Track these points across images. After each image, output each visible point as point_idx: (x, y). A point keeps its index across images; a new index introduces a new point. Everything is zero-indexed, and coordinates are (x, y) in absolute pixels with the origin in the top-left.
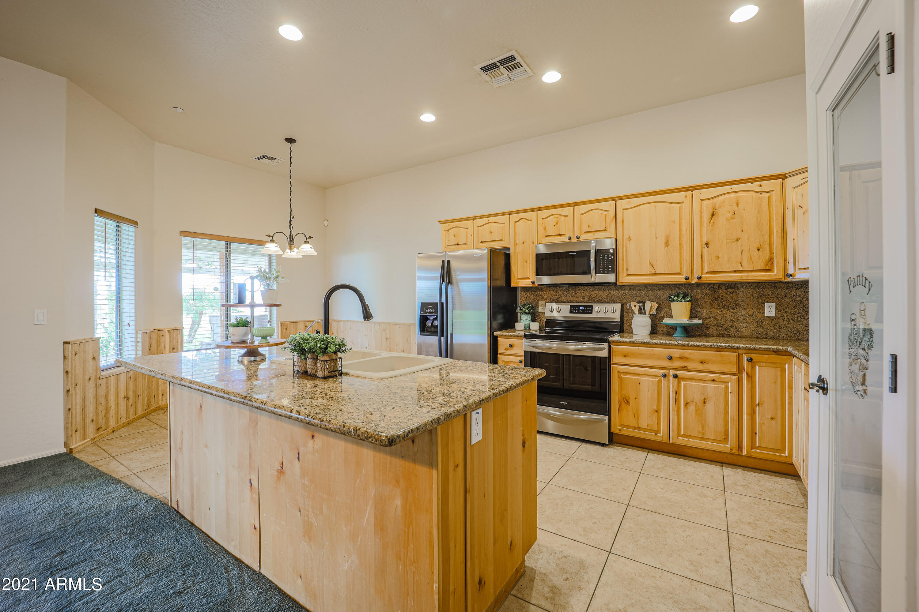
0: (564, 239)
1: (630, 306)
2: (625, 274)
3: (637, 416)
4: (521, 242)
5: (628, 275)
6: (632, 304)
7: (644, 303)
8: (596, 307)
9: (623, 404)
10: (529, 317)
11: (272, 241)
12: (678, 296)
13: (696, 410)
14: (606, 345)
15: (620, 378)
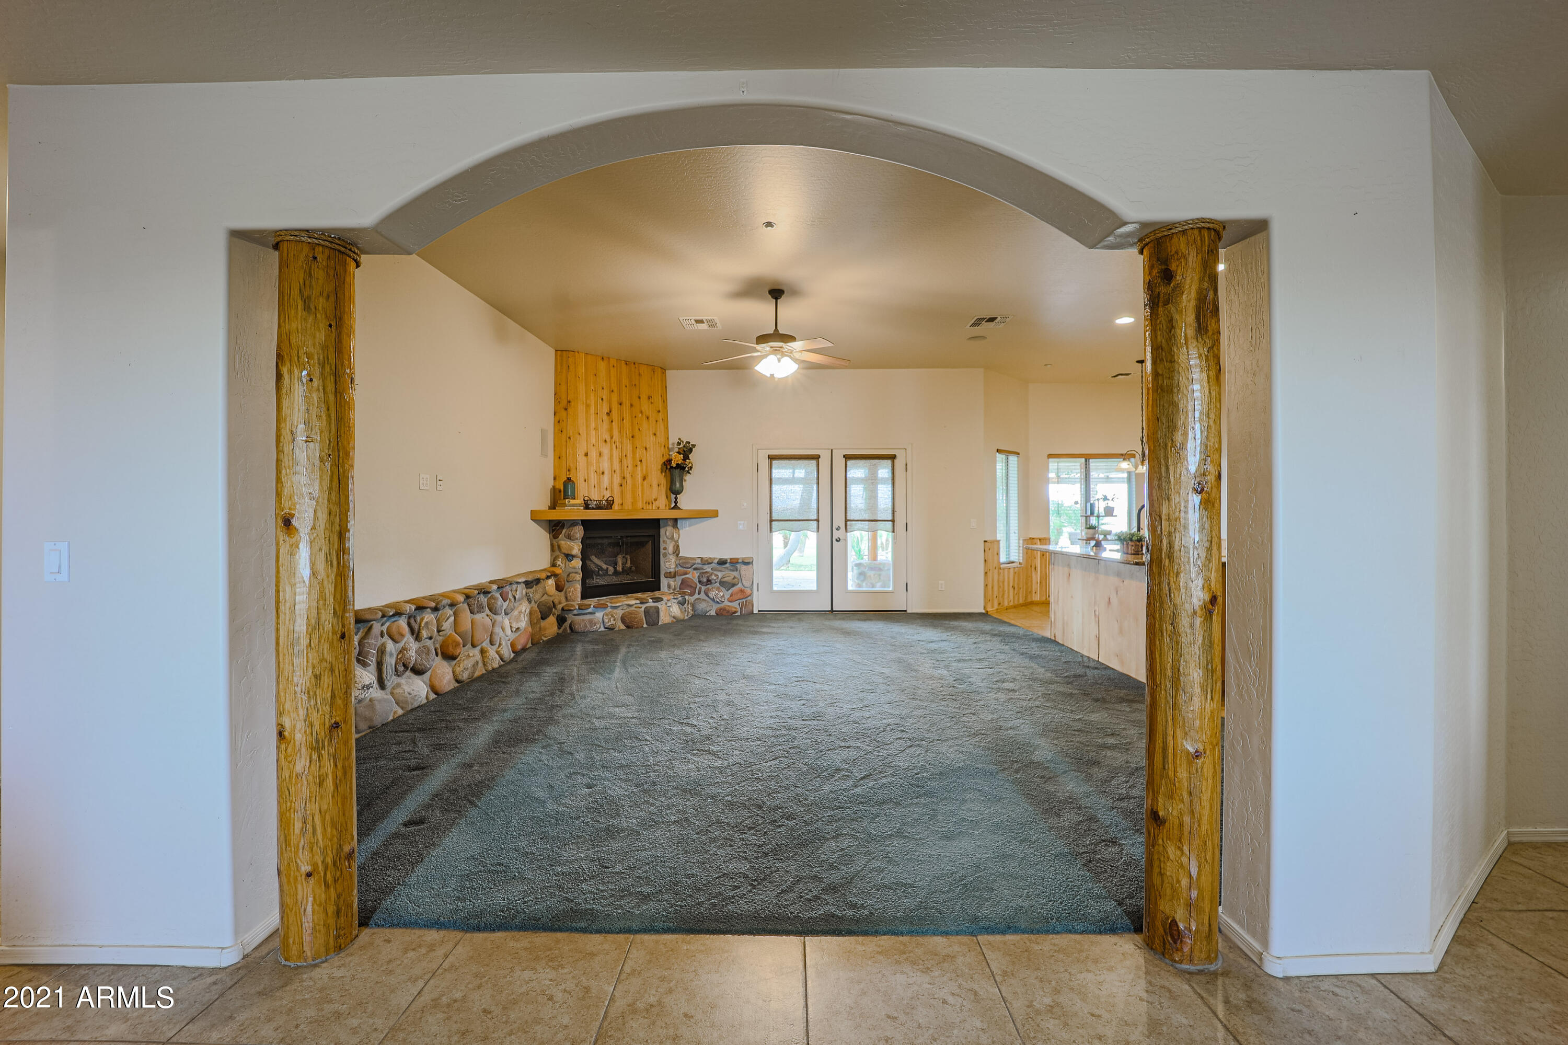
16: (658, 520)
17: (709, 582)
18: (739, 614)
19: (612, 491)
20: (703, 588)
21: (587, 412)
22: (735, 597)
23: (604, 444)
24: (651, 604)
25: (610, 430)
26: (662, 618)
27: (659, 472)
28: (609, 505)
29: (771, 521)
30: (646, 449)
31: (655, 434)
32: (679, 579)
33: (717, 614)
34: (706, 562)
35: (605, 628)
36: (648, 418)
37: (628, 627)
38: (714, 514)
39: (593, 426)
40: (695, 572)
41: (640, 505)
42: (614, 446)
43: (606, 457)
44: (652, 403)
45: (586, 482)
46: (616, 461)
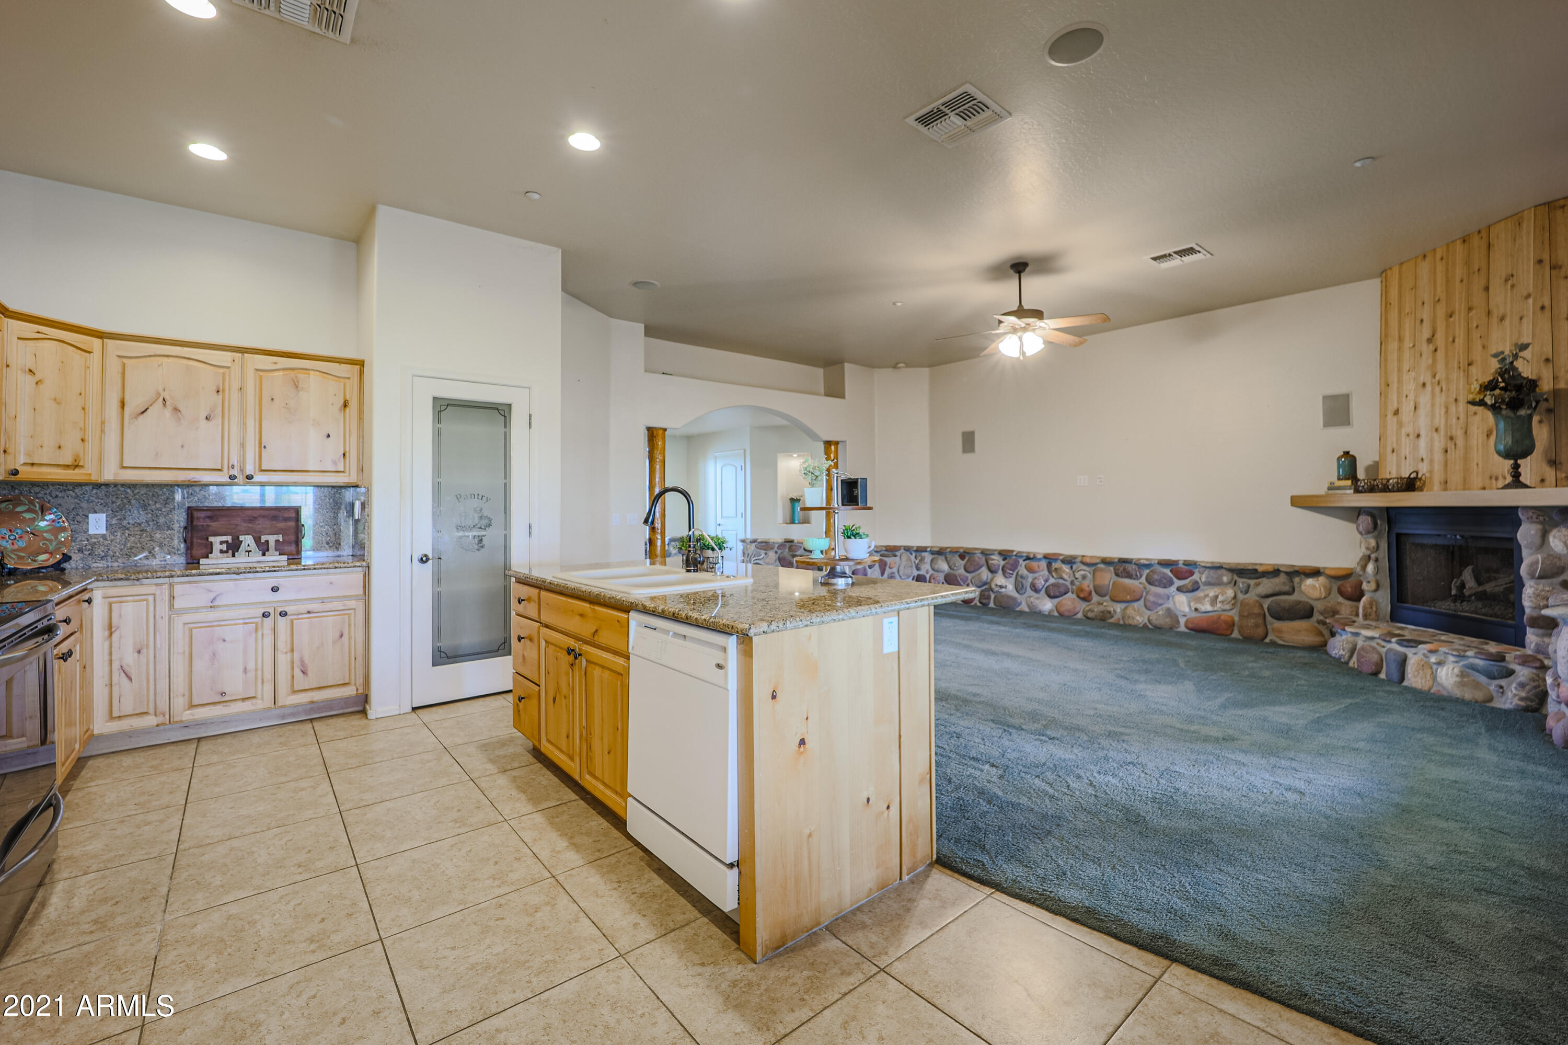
16: (1518, 509)
23: (1422, 389)
26: (1410, 676)
28: (1410, 484)
45: (1395, 454)
46: (1440, 411)
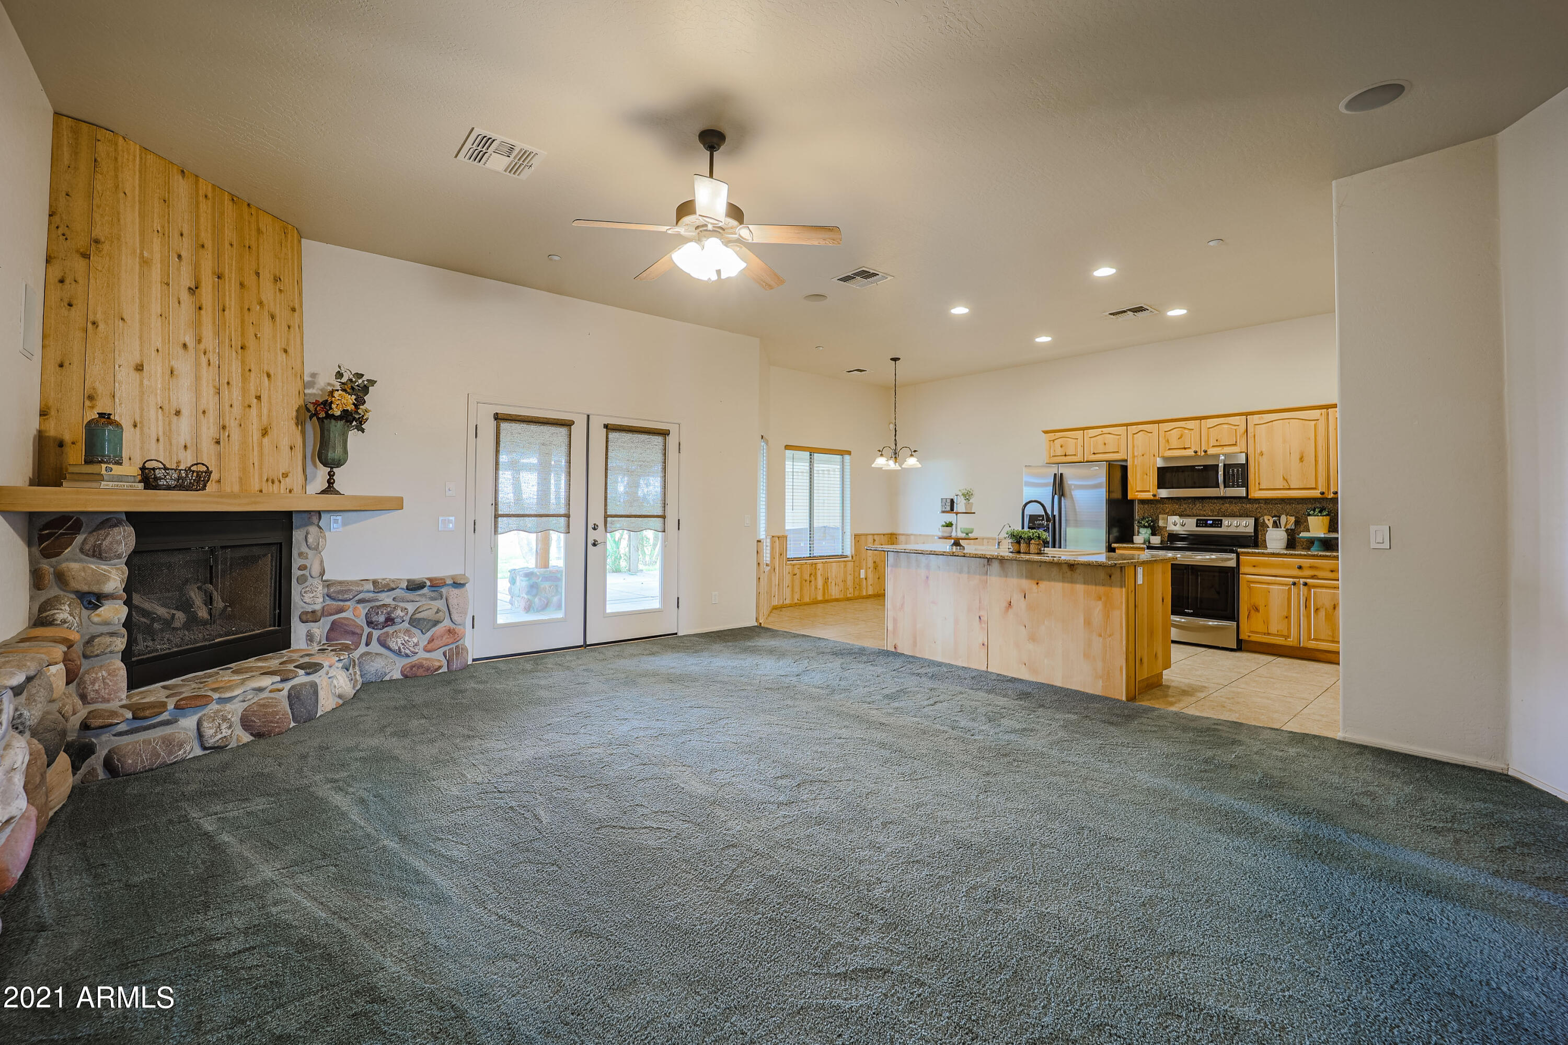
0: (1190, 453)
1: (1264, 520)
2: (1257, 488)
3: (1266, 622)
4: (1140, 454)
5: (1260, 489)
6: (1266, 518)
7: (1280, 517)
8: (1226, 522)
9: (1253, 612)
10: (1149, 531)
11: (882, 455)
12: (1314, 510)
13: (1326, 615)
14: (1234, 556)
15: (1250, 588)
16: (289, 515)
17: (390, 621)
18: (445, 669)
19: (198, 451)
20: (376, 634)
21: (142, 276)
22: (437, 643)
23: (181, 351)
24: (302, 678)
25: (197, 324)
27: (293, 423)
28: (203, 480)
29: (497, 516)
30: (269, 376)
31: (286, 351)
32: (326, 623)
33: (406, 677)
34: (379, 587)
35: (205, 748)
36: (273, 317)
37: (259, 735)
38: (397, 504)
39: (156, 308)
40: (360, 606)
41: (255, 485)
42: (204, 360)
43: (185, 380)
44: (280, 290)
45: (138, 428)
46: (207, 392)
